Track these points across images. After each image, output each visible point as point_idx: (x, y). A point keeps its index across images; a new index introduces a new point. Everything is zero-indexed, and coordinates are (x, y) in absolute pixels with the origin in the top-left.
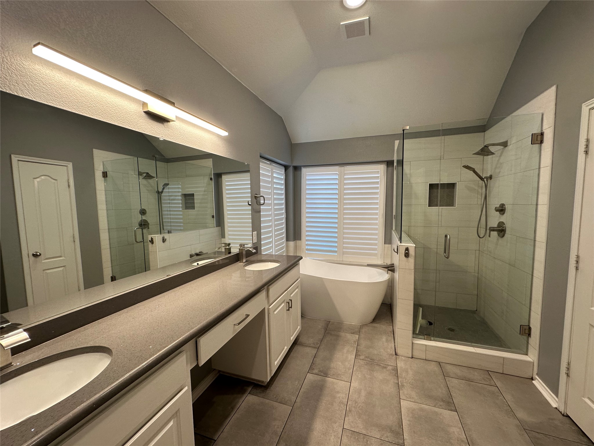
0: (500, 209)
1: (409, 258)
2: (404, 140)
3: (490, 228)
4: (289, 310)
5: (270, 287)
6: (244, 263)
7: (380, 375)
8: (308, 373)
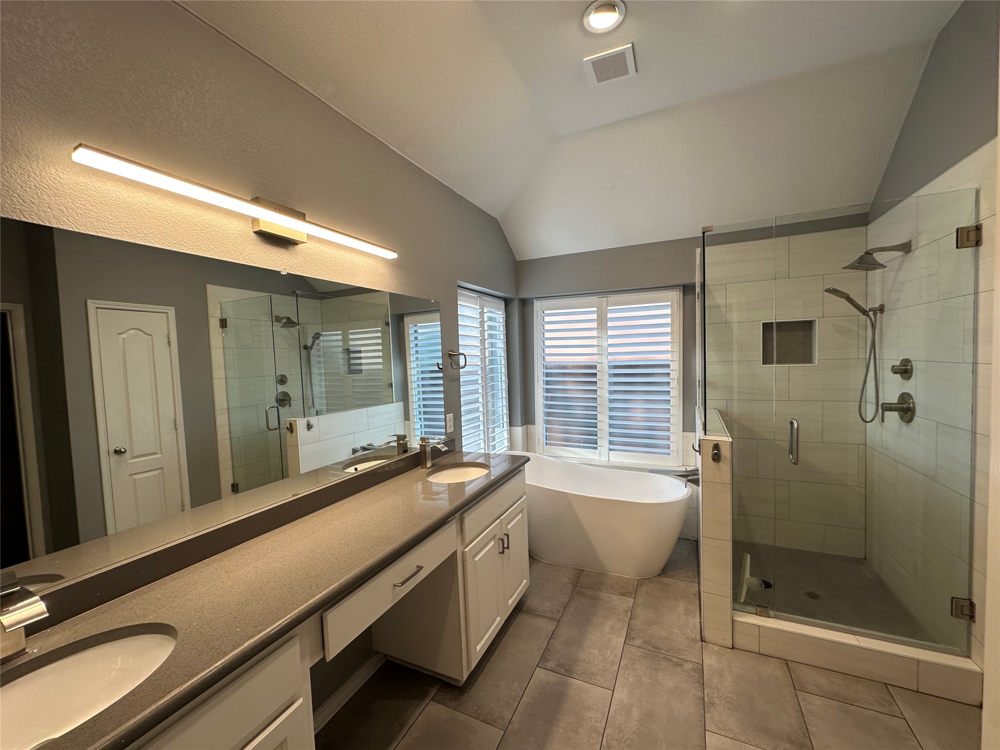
0: (901, 369)
1: (722, 464)
2: (706, 248)
3: (883, 404)
5: (466, 514)
6: (428, 469)
7: (669, 680)
8: (537, 666)
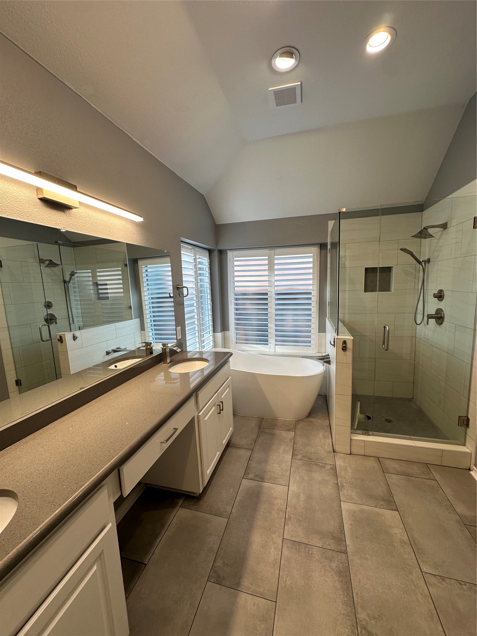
0: (439, 295)
1: (347, 352)
2: (341, 220)
3: (428, 315)
4: (220, 413)
5: (199, 392)
6: (168, 364)
7: (318, 476)
8: (243, 478)
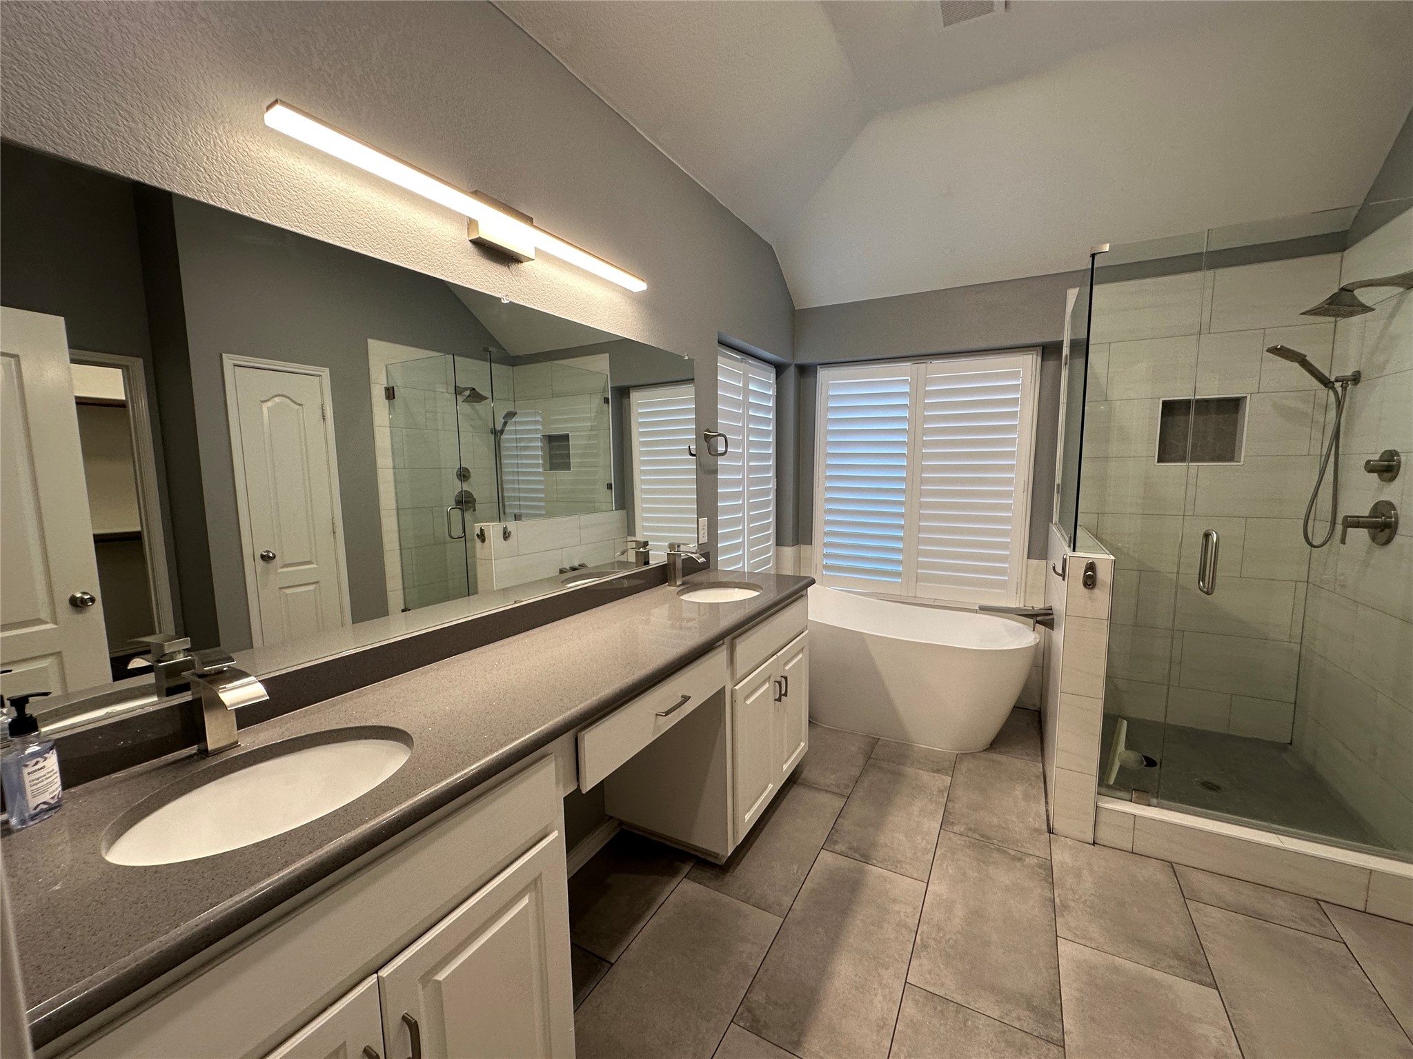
0: (1384, 466)
1: (1096, 591)
3: (1346, 518)
4: (779, 700)
5: (738, 641)
6: (678, 586)
7: (1003, 876)
8: (822, 848)
